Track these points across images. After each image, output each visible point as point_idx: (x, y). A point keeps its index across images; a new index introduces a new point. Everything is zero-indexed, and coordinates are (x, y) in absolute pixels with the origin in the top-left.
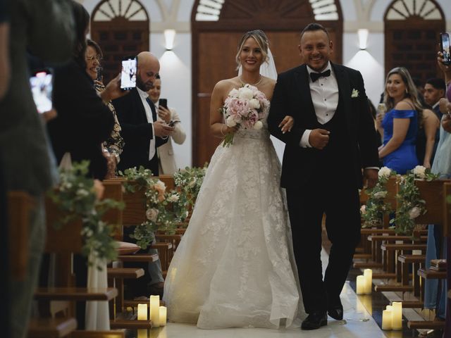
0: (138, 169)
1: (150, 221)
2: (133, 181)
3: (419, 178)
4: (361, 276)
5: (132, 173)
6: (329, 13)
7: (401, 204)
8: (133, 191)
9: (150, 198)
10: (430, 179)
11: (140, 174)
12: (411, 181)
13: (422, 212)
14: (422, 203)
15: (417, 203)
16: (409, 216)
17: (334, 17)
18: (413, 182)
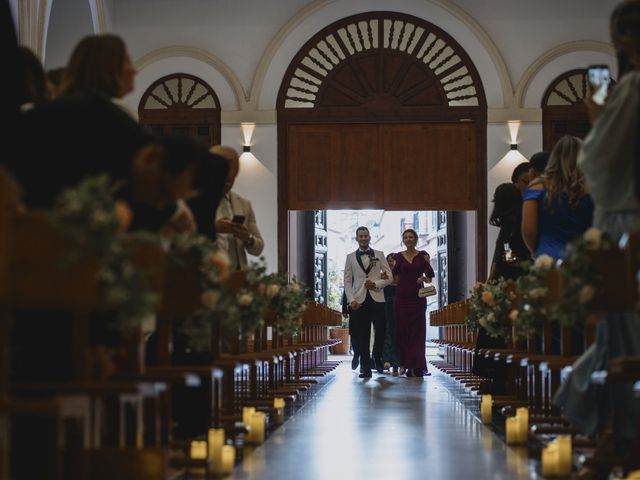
1: (207, 309)
4: (512, 419)
5: (183, 241)
6: (467, 97)
7: (568, 281)
9: (207, 274)
12: (581, 249)
15: (590, 280)
17: (474, 102)
18: (584, 251)
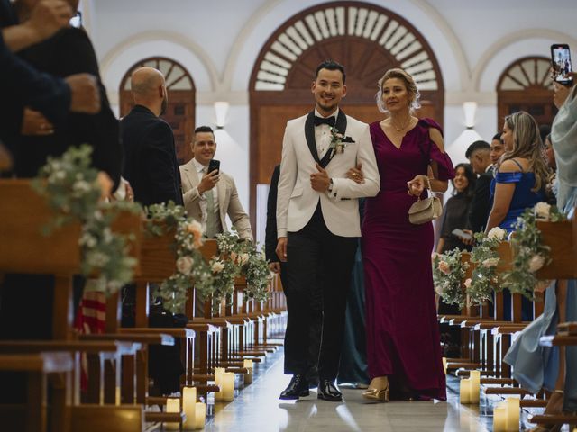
0: (166, 206)
1: (182, 274)
2: (160, 220)
3: (541, 217)
4: (466, 380)
5: (159, 211)
6: (427, 81)
7: (518, 251)
8: (159, 234)
9: (182, 242)
10: (555, 219)
11: (169, 210)
12: (531, 221)
13: (546, 261)
14: (546, 250)
15: (539, 250)
16: (529, 267)
17: (433, 86)
18: (534, 223)
